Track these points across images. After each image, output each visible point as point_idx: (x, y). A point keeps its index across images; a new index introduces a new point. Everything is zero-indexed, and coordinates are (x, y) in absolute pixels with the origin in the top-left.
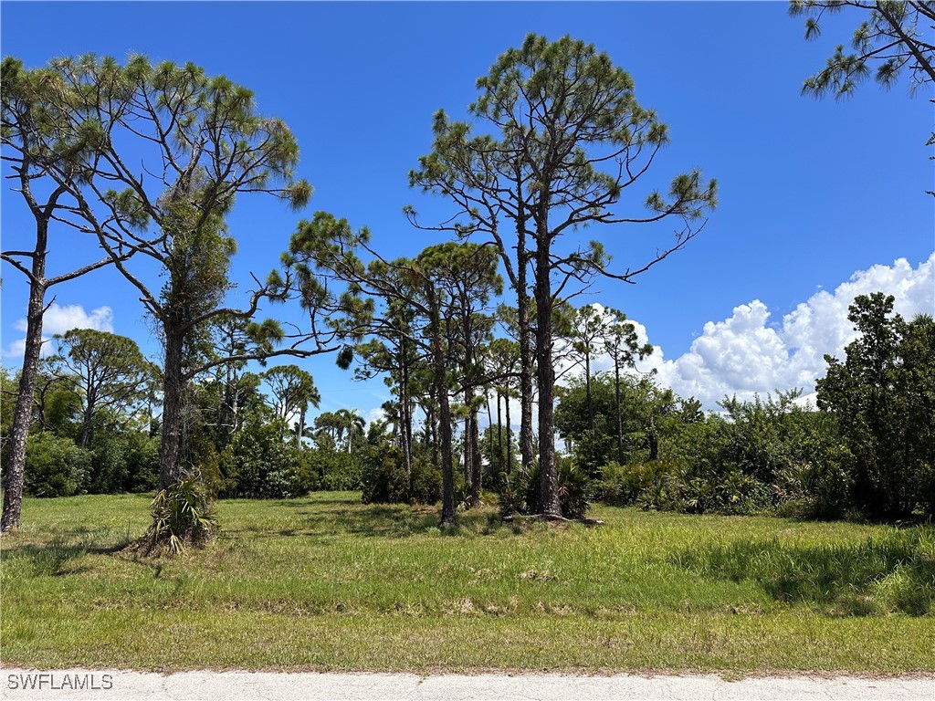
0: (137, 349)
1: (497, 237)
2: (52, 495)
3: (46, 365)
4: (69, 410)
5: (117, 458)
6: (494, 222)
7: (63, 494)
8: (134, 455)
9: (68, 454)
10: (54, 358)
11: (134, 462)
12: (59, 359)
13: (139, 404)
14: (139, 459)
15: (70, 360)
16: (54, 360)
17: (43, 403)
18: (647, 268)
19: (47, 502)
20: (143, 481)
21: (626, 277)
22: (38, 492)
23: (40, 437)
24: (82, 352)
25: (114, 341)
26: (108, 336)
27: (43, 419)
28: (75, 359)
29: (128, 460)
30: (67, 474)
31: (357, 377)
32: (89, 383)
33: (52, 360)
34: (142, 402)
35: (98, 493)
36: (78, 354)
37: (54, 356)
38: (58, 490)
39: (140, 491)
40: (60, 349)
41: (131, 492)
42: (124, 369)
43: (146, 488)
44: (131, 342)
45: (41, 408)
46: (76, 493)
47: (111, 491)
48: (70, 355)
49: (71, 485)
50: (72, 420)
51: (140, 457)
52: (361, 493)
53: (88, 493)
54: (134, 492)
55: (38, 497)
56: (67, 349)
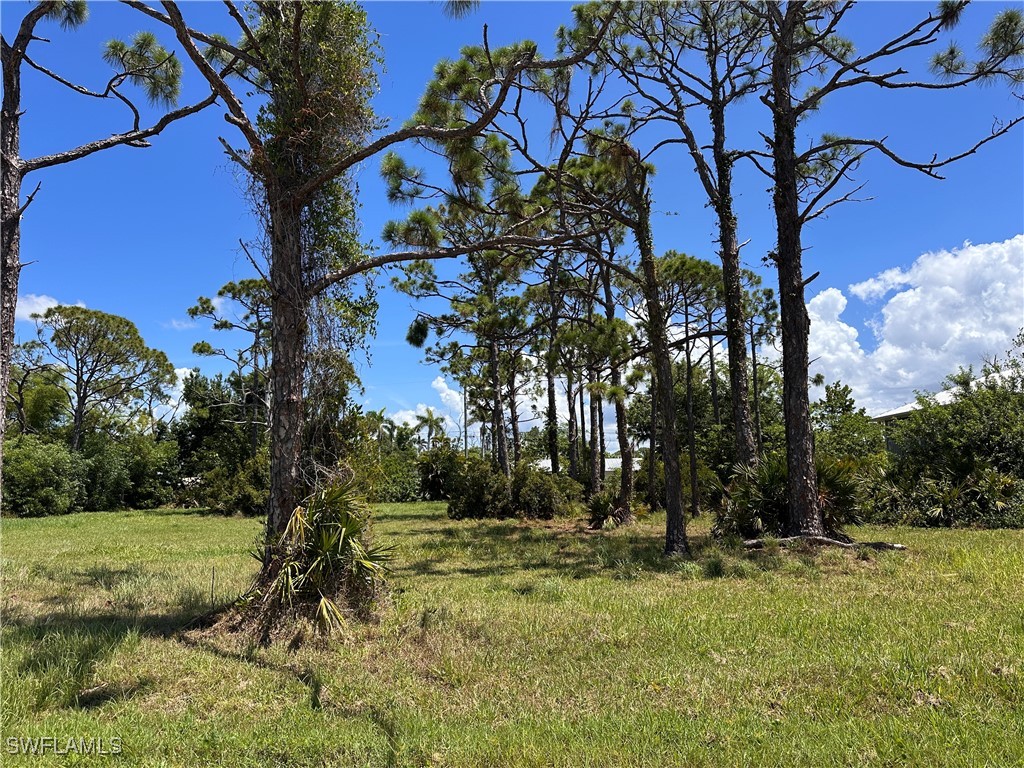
0: (136, 332)
1: (685, 129)
2: (39, 514)
3: (23, 354)
4: (53, 410)
5: (117, 468)
6: (679, 107)
7: (55, 513)
8: (138, 463)
9: (57, 462)
10: (33, 345)
11: (139, 473)
12: (39, 345)
13: (136, 403)
14: (144, 468)
15: (52, 345)
16: (33, 347)
17: (22, 399)
18: (973, 151)
19: (35, 523)
20: (150, 495)
21: (931, 167)
22: (22, 511)
23: (20, 440)
24: (67, 335)
25: (108, 321)
26: (100, 315)
27: (22, 418)
28: (58, 346)
29: (130, 469)
30: (58, 486)
31: (428, 360)
32: (78, 375)
33: (30, 347)
34: (141, 402)
35: (95, 510)
36: (63, 339)
37: (33, 342)
38: (47, 508)
39: (147, 507)
40: (39, 332)
41: (136, 508)
42: (118, 358)
43: (154, 503)
44: (128, 324)
45: (20, 405)
46: (70, 510)
47: (110, 507)
48: (53, 340)
49: (63, 501)
50: (57, 423)
51: (145, 466)
52: (446, 505)
53: (84, 510)
54: (141, 508)
55: (22, 517)
56: (49, 333)
